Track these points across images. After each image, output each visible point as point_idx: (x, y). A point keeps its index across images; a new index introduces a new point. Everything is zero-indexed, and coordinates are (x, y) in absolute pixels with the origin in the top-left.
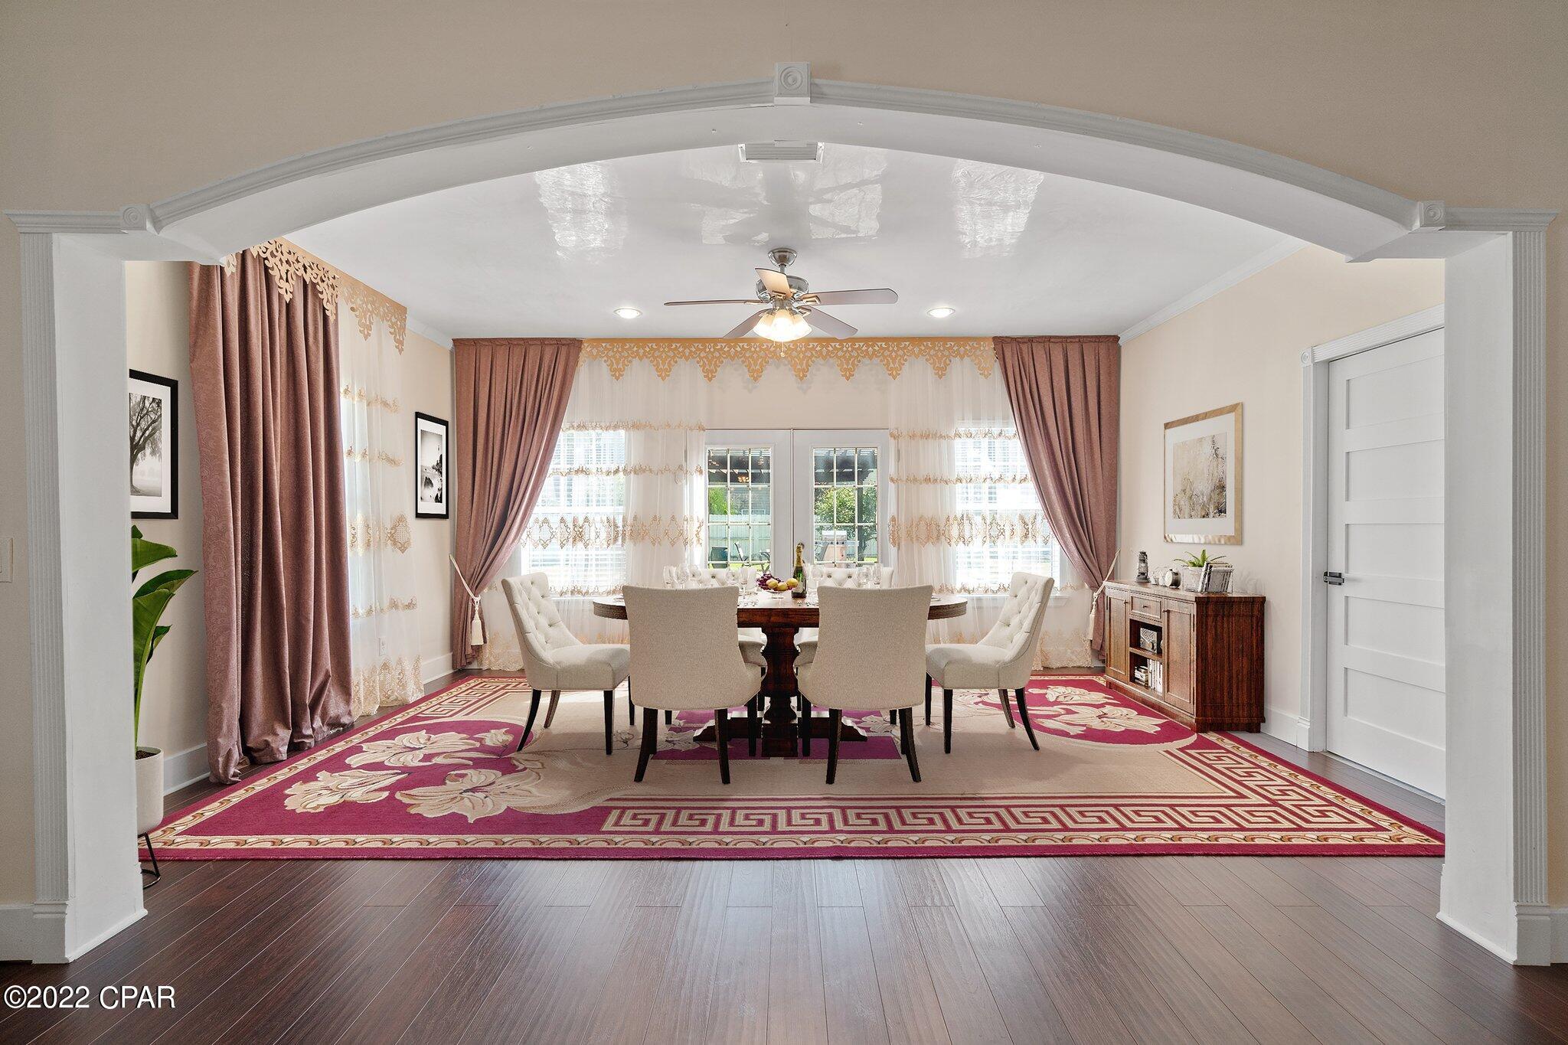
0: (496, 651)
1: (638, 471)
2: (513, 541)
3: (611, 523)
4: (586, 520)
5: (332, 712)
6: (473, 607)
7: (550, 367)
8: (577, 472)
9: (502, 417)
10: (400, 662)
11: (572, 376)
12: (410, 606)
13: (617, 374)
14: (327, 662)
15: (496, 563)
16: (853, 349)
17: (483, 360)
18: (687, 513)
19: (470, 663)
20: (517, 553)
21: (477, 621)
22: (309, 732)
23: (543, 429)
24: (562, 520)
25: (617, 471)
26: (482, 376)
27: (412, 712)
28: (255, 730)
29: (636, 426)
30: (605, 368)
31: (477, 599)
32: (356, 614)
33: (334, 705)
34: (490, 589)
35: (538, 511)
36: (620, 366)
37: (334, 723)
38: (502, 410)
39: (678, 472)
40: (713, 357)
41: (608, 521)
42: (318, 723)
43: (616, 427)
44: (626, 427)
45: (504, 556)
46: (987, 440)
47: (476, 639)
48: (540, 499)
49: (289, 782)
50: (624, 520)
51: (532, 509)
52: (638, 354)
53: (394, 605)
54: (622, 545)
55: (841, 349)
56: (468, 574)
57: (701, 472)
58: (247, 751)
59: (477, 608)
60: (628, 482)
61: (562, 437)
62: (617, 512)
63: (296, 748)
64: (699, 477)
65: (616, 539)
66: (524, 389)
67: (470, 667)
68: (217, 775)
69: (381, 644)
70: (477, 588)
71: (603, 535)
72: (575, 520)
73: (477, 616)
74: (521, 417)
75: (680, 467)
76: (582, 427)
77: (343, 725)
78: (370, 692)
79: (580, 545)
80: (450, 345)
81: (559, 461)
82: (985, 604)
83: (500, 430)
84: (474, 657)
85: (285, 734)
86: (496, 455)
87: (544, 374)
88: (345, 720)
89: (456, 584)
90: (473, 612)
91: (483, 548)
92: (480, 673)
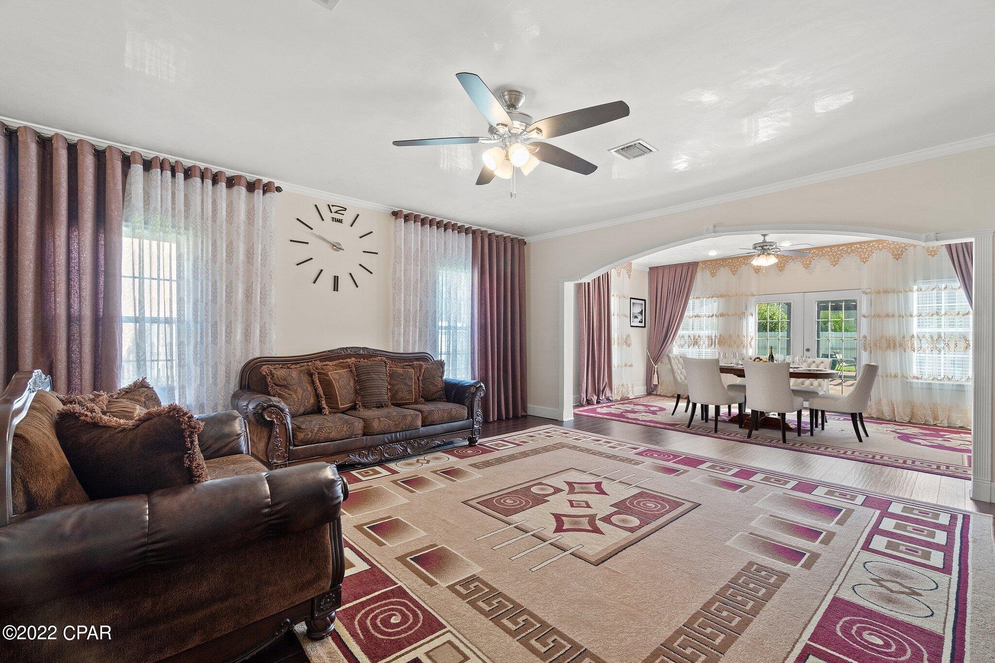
0: (662, 387)
1: (722, 315)
2: (670, 344)
3: (710, 338)
4: (699, 336)
5: (607, 395)
6: (654, 369)
7: (685, 274)
8: (695, 316)
9: (666, 296)
10: (627, 385)
11: (694, 277)
12: (631, 366)
13: (713, 275)
14: (606, 379)
15: (663, 353)
16: (838, 250)
17: (660, 274)
18: (745, 334)
19: (653, 391)
21: (656, 375)
22: (601, 399)
24: (689, 336)
25: (712, 316)
26: (660, 281)
27: (630, 401)
28: (589, 395)
29: (721, 296)
30: (708, 273)
31: (656, 367)
32: (614, 366)
33: (608, 394)
34: (660, 363)
35: (680, 332)
36: (715, 271)
37: (608, 399)
38: (667, 293)
39: (741, 315)
41: (709, 337)
42: (603, 397)
43: (712, 297)
44: (718, 297)
45: (666, 351)
47: (655, 382)
48: (681, 327)
49: (597, 408)
50: (715, 336)
51: (677, 332)
52: (723, 265)
53: (626, 365)
54: (714, 347)
55: (831, 251)
56: (653, 357)
57: (752, 315)
58: (587, 400)
59: (656, 370)
60: (718, 320)
61: (690, 302)
62: (713, 333)
63: (598, 402)
64: (751, 318)
65: (711, 345)
66: (675, 284)
67: (653, 393)
68: (581, 404)
69: (622, 378)
70: (656, 363)
71: (707, 343)
72: (694, 336)
73: (656, 373)
74: (674, 295)
75: (742, 313)
76: (698, 298)
77: (610, 400)
78: (618, 393)
79: (697, 347)
80: (648, 270)
81: (689, 312)
83: (665, 301)
84: (654, 389)
85: (596, 397)
86: (664, 307)
87: (683, 277)
88: (611, 398)
89: (648, 361)
90: (654, 372)
91: (658, 347)
92: (656, 395)
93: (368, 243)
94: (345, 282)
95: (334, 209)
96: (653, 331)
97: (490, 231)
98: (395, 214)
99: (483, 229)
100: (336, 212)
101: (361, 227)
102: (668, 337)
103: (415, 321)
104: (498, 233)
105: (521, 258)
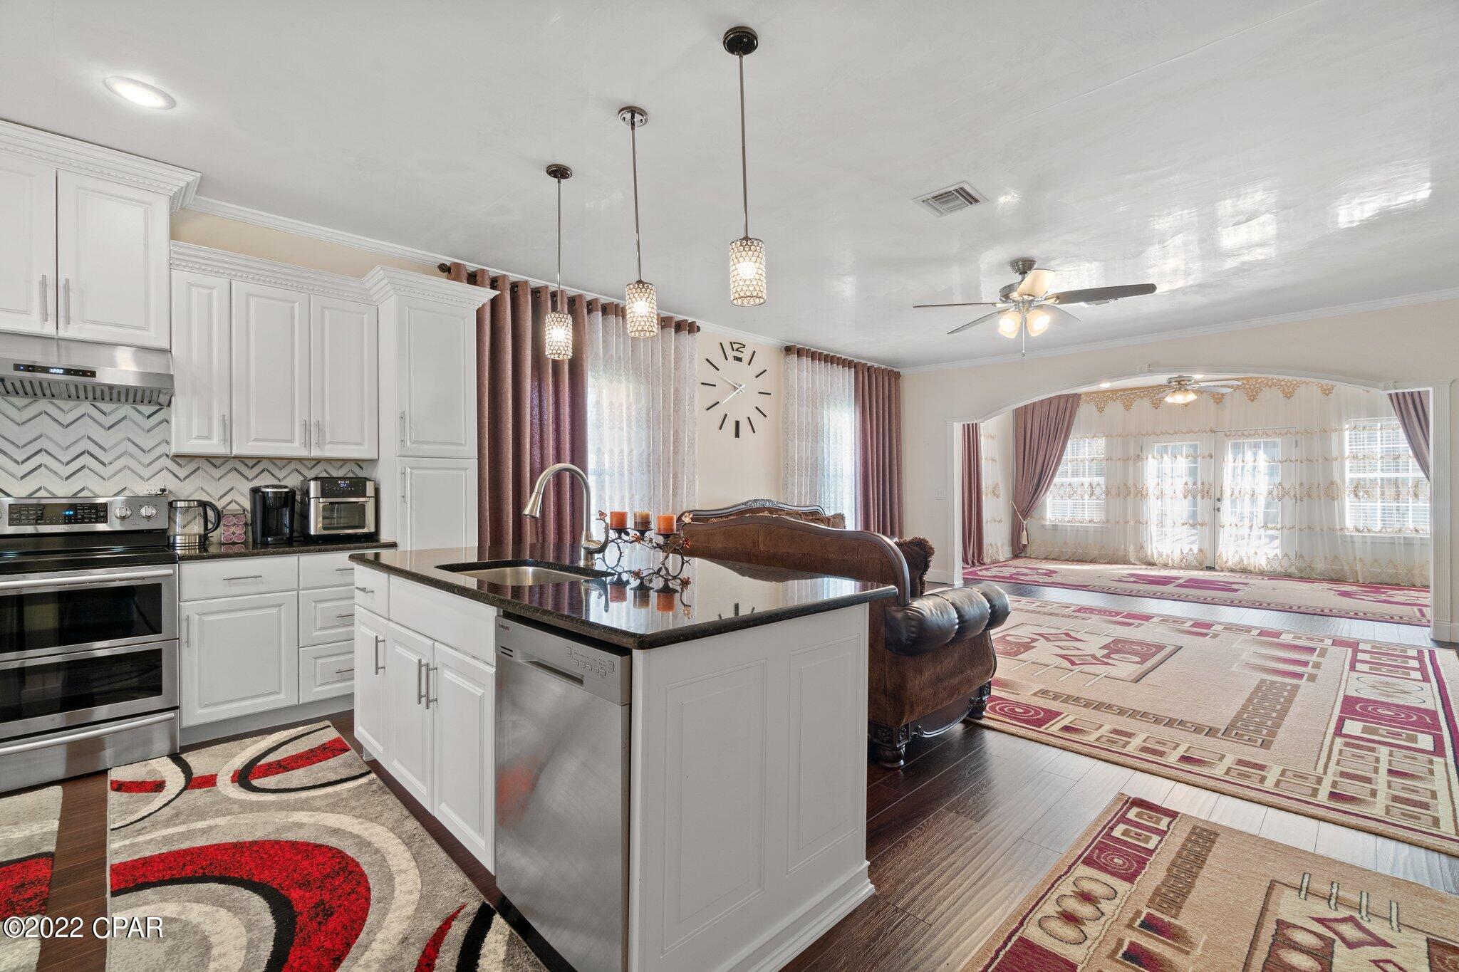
0: (1033, 548)
2: (1043, 496)
3: (1093, 486)
7: (1063, 410)
8: (1078, 459)
9: (1038, 436)
11: (1074, 413)
12: (1000, 521)
13: (1101, 408)
15: (1034, 506)
19: (1021, 553)
20: (1045, 500)
21: (1025, 533)
23: (1060, 438)
24: (1069, 484)
26: (1028, 415)
29: (1108, 436)
30: (1094, 407)
31: (1025, 522)
34: (1031, 517)
35: (1058, 479)
36: (1102, 405)
39: (1136, 459)
40: (1130, 398)
41: (1091, 485)
43: (1098, 437)
44: (1103, 436)
45: (1039, 504)
46: (1366, 432)
47: (1024, 541)
48: (1058, 474)
51: (1054, 480)
53: (994, 521)
55: (1248, 384)
56: (1021, 510)
59: (1025, 526)
61: (1070, 442)
65: (1095, 495)
66: (1049, 421)
67: (1021, 555)
70: (1025, 517)
71: (1089, 492)
73: (1025, 530)
74: (1047, 438)
75: (1138, 456)
76: (1080, 437)
78: (987, 554)
79: (1077, 497)
81: (1068, 454)
82: (1355, 540)
83: (1037, 441)
84: (1023, 550)
86: (1035, 453)
87: (1060, 413)
89: (1014, 515)
90: (1023, 528)
91: (1027, 499)
92: (1025, 557)
93: (763, 384)
94: (744, 427)
95: (736, 346)
96: (1020, 478)
97: (869, 364)
98: (788, 350)
99: (864, 362)
100: (737, 350)
101: (757, 366)
102: (1040, 488)
103: (807, 470)
104: (876, 365)
105: (898, 394)
